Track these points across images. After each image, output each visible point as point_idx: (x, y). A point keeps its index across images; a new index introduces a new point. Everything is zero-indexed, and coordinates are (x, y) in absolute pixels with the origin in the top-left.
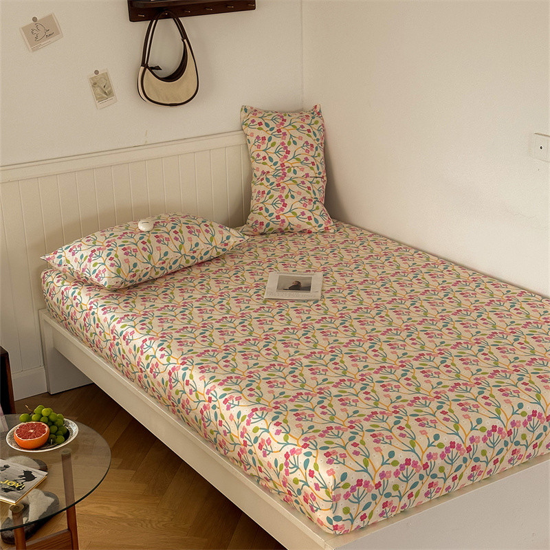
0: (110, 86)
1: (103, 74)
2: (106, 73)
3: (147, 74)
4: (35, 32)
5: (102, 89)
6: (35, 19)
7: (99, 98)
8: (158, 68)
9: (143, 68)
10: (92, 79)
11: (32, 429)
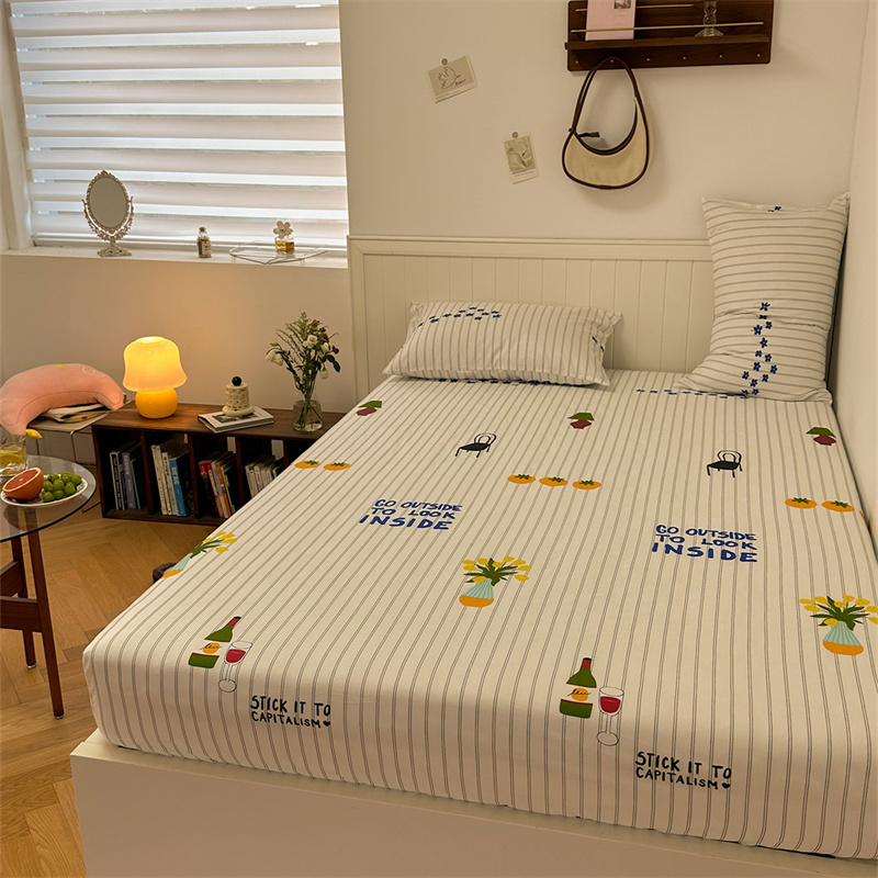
0: (531, 154)
1: (523, 138)
2: (528, 137)
3: (573, 140)
4: (442, 77)
5: (521, 158)
6: (445, 61)
7: (515, 169)
9: (569, 134)
10: (508, 143)
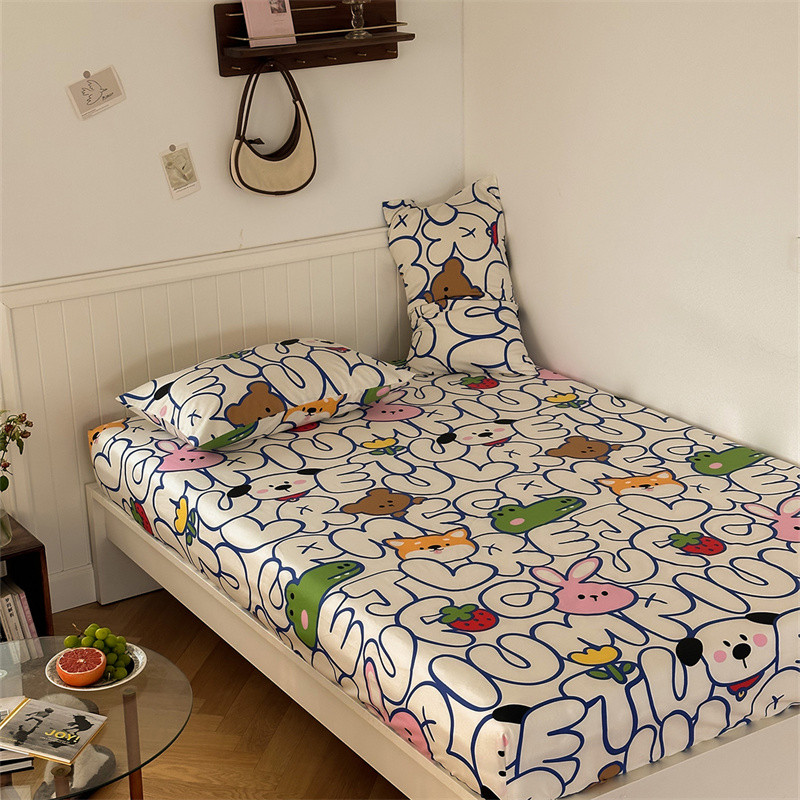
0: (191, 167)
1: (181, 150)
2: (186, 149)
3: (244, 149)
4: (86, 92)
5: (180, 170)
6: (87, 74)
7: (176, 184)
8: (259, 141)
9: (237, 142)
10: (166, 157)
11: (82, 658)
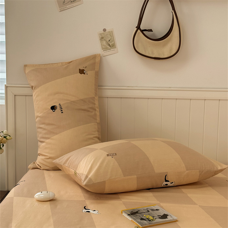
0: (114, 41)
1: (109, 32)
2: (112, 31)
3: (139, 33)
5: (108, 42)
7: (104, 48)
8: (151, 30)
9: (136, 29)
